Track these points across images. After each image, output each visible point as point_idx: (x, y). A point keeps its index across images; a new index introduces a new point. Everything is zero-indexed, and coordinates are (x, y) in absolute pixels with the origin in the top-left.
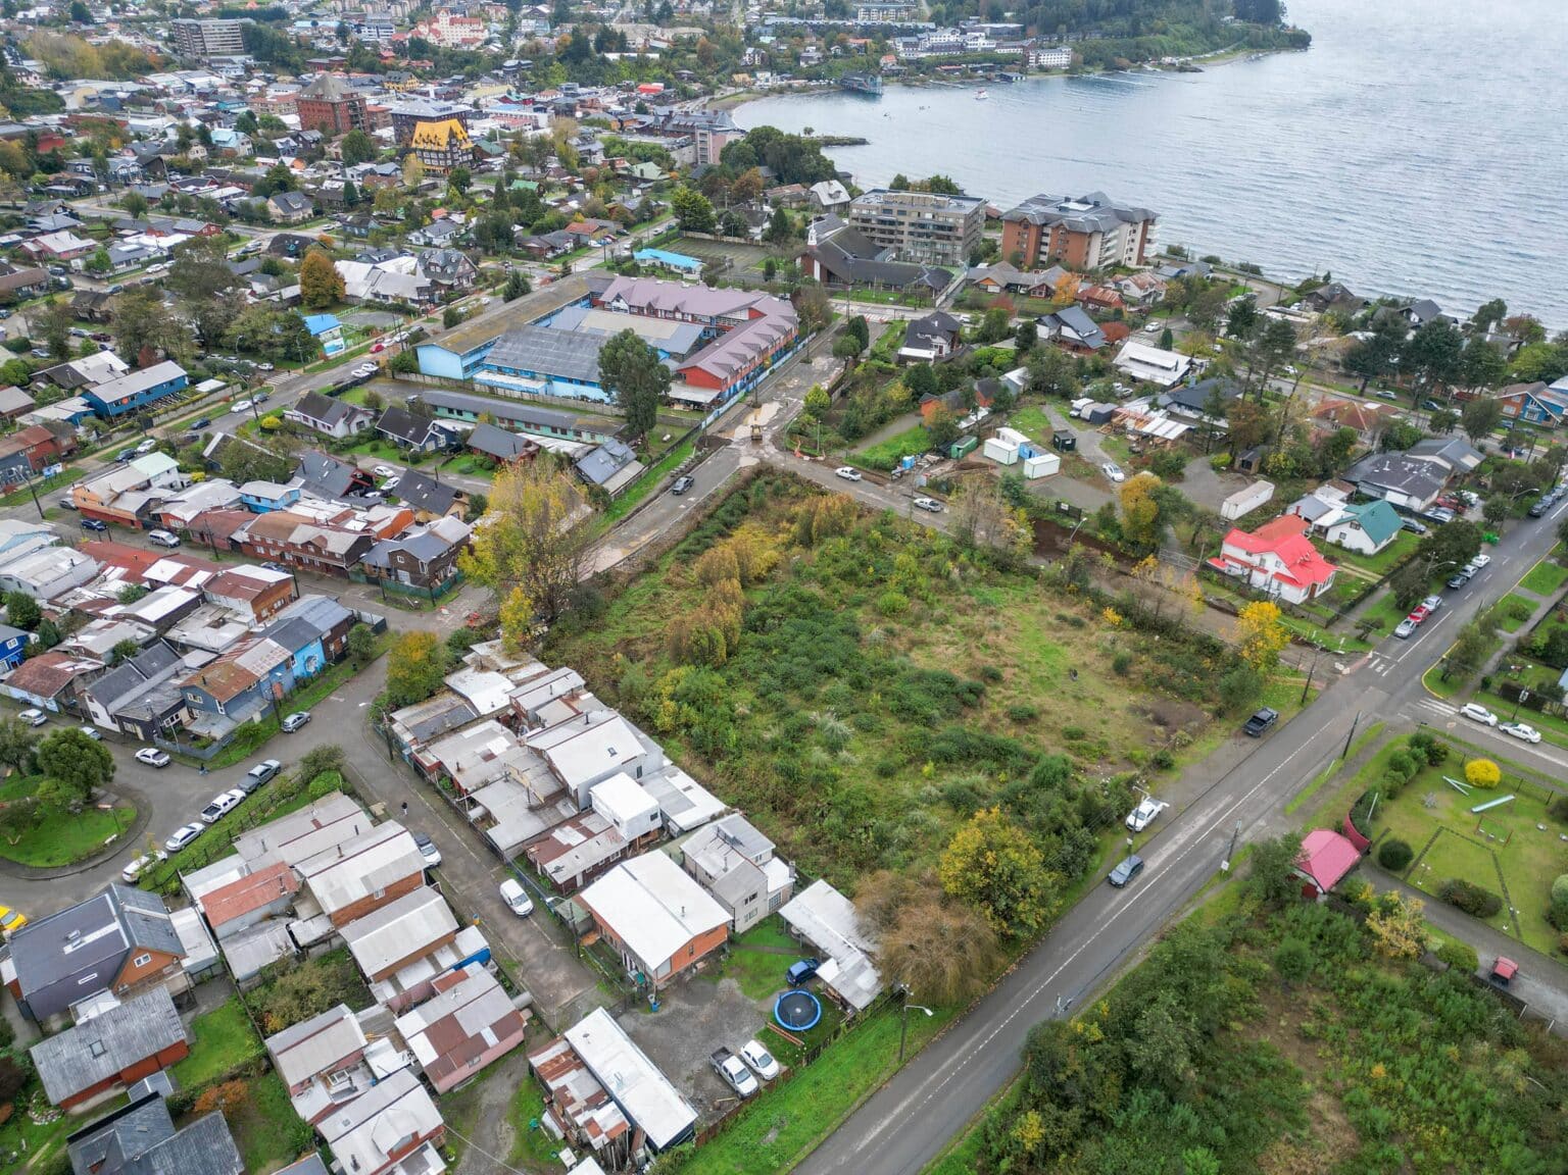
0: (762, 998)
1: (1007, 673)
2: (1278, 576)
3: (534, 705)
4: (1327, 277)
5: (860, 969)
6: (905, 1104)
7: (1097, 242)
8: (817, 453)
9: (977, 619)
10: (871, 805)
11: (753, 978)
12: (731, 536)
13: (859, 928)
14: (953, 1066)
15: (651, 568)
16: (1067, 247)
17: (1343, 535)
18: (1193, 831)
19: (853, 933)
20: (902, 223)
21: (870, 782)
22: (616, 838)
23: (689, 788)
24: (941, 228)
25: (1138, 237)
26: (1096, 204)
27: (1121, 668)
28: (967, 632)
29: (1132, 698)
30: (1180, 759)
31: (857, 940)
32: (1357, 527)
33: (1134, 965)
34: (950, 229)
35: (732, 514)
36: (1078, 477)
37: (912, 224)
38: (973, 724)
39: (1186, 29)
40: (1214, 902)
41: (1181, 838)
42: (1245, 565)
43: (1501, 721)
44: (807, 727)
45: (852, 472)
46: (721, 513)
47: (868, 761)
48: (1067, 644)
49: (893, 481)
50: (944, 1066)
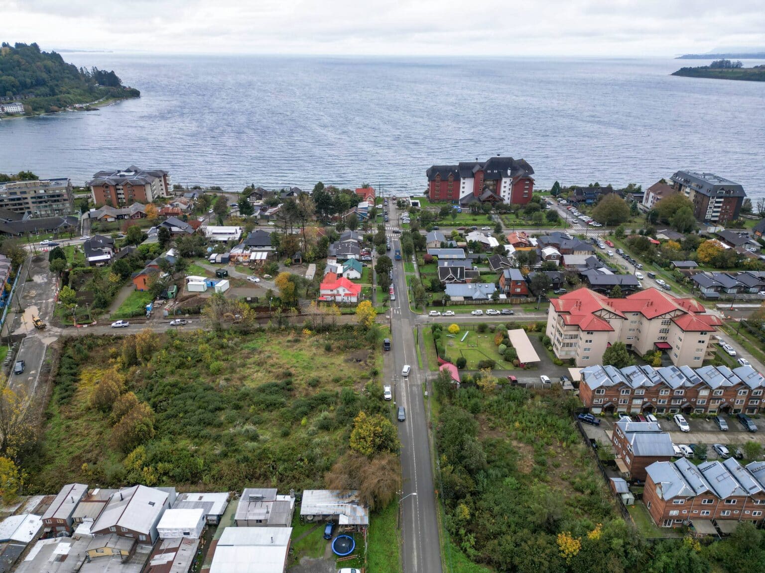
0: (323, 554)
1: (292, 370)
2: (346, 295)
3: (68, 514)
4: (253, 186)
5: (354, 510)
6: (414, 542)
7: (148, 189)
8: (90, 321)
9: (256, 358)
10: (293, 449)
11: (311, 549)
12: (80, 380)
13: (338, 496)
14: (416, 516)
15: (49, 416)
16: (134, 193)
17: (348, 274)
18: (404, 390)
19: (338, 500)
20: (26, 198)
21: (283, 442)
22: (191, 542)
23: (201, 498)
24: (53, 196)
25: (163, 183)
26: (136, 171)
27: (328, 349)
28: (260, 364)
29: (342, 357)
30: (378, 369)
31: (341, 501)
32: (352, 270)
33: (432, 442)
34: (58, 196)
35: (71, 368)
36: (240, 286)
37: (32, 198)
38: (300, 396)
39: (78, 91)
40: (432, 408)
41: (404, 394)
42: (331, 295)
43: (441, 313)
44: (233, 437)
45: (123, 323)
46: (64, 370)
47: (275, 435)
48: (301, 350)
49: (148, 319)
50: (413, 519)
